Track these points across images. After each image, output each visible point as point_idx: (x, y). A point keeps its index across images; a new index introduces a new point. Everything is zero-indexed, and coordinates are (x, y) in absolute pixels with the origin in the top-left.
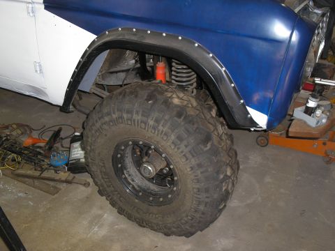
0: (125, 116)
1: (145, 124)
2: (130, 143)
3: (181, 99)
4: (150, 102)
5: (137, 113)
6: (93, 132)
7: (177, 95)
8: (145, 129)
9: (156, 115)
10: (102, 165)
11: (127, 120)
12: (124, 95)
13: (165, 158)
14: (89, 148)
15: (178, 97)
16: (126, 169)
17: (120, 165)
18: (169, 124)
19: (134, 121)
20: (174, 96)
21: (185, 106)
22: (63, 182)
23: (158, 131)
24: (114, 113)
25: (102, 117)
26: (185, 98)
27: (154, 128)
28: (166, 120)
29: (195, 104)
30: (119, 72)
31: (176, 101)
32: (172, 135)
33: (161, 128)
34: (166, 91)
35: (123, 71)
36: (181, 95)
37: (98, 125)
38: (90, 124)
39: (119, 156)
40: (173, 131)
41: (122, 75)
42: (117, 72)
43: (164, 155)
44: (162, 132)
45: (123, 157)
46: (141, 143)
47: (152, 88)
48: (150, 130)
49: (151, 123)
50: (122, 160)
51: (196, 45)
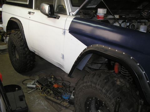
0: (93, 85)
1: (101, 91)
2: (94, 98)
3: (121, 82)
4: (105, 81)
5: (98, 85)
6: (79, 89)
7: (120, 80)
8: (101, 93)
9: (107, 87)
10: (80, 105)
11: (94, 87)
12: (95, 75)
13: (109, 110)
14: (76, 96)
15: (120, 81)
16: (91, 110)
17: (88, 108)
18: (112, 94)
19: (96, 88)
20: (118, 80)
21: (123, 86)
22: (64, 107)
23: (107, 96)
24: (88, 83)
25: (83, 83)
26: (124, 82)
27: (105, 94)
28: (111, 91)
29: (128, 86)
30: (99, 63)
31: (118, 83)
32: (113, 100)
33: (108, 94)
34: (115, 77)
35: (100, 63)
36: (122, 80)
37: (81, 86)
38: (78, 85)
39: (88, 103)
40: (114, 98)
41: (100, 65)
42: (98, 63)
43: (108, 108)
44: (108, 97)
45: (90, 104)
46: (99, 99)
47: (108, 74)
48: (103, 94)
49: (104, 91)
50: (89, 105)
51: (132, 58)
